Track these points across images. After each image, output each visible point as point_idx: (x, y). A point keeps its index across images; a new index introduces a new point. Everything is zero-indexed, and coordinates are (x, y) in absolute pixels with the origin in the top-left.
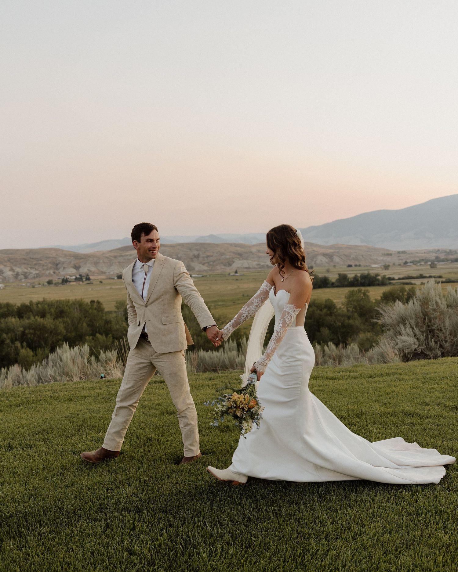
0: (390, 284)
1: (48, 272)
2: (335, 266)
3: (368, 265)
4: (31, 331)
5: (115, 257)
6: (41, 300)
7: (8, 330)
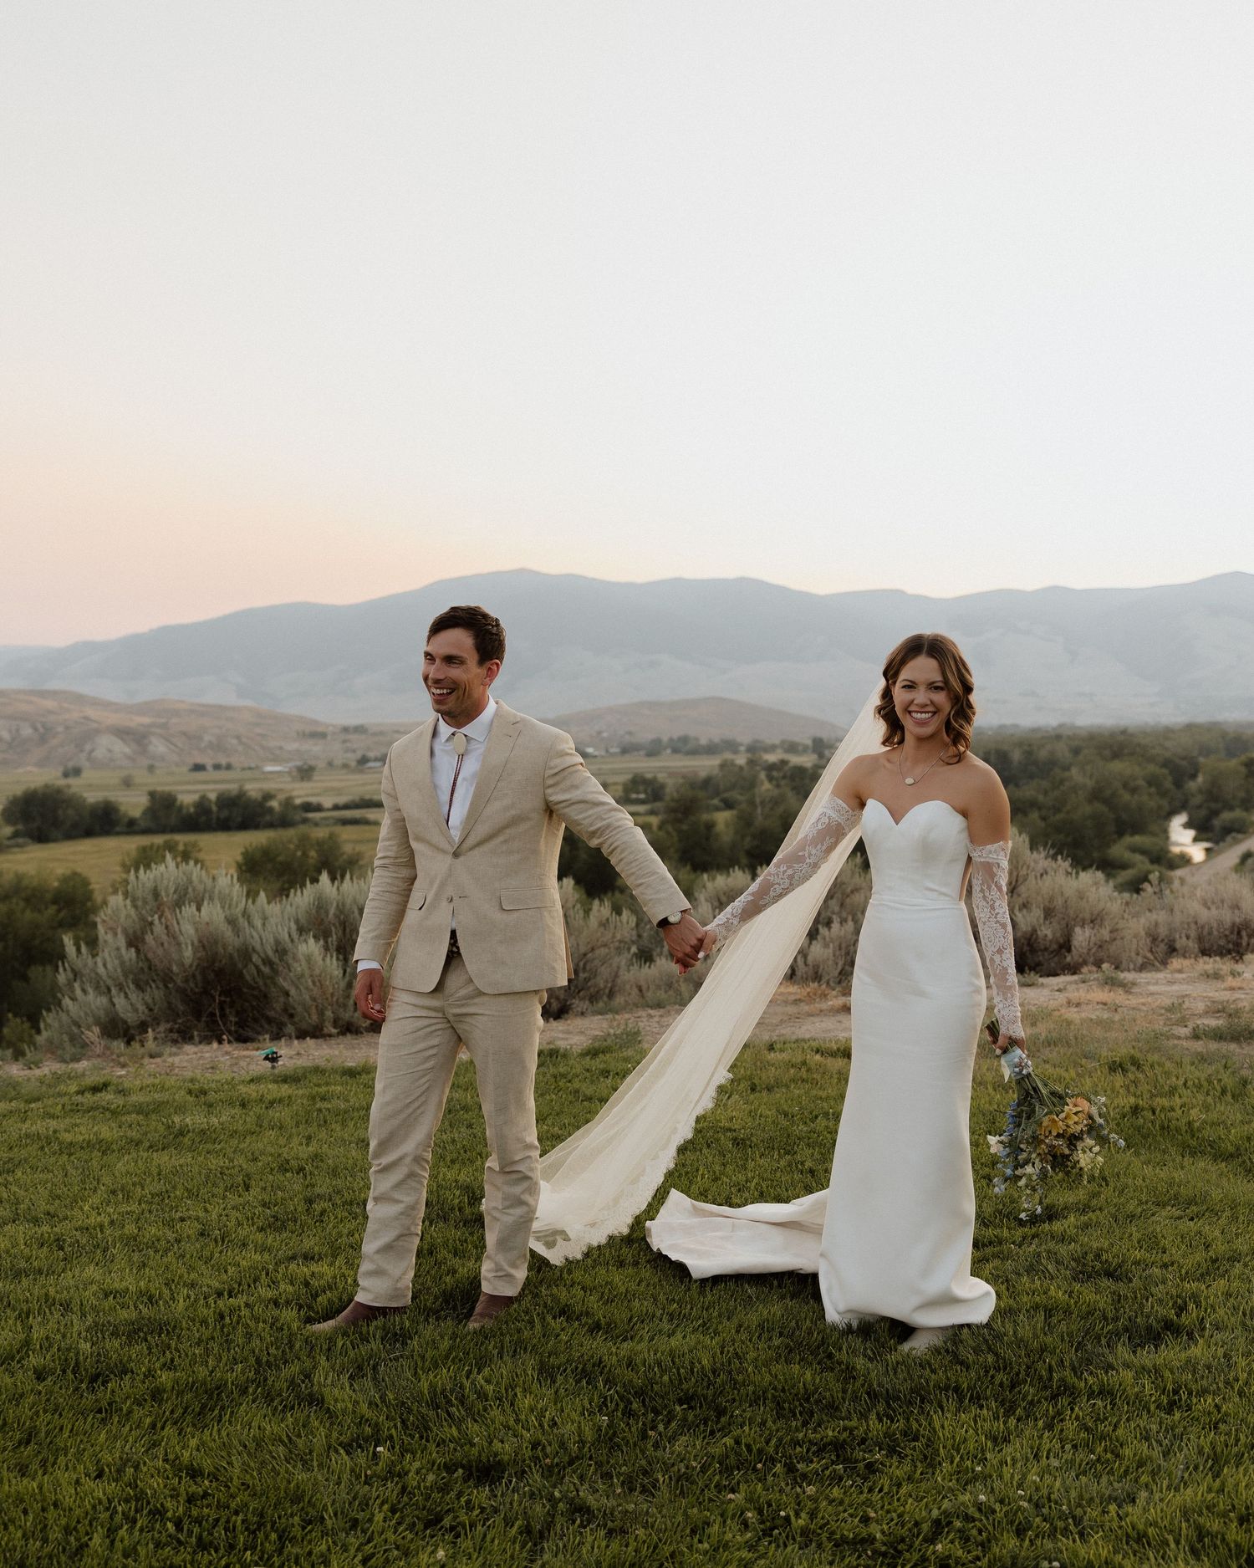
0: (305, 821)
2: (151, 768)
3: (253, 765)
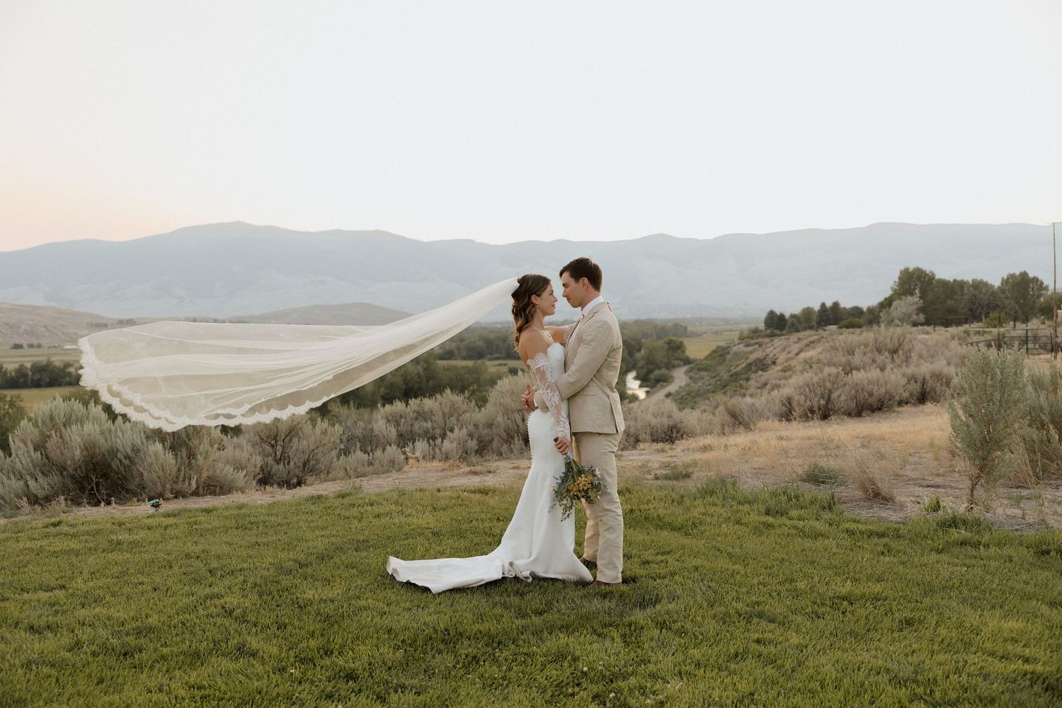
3: (56, 345)
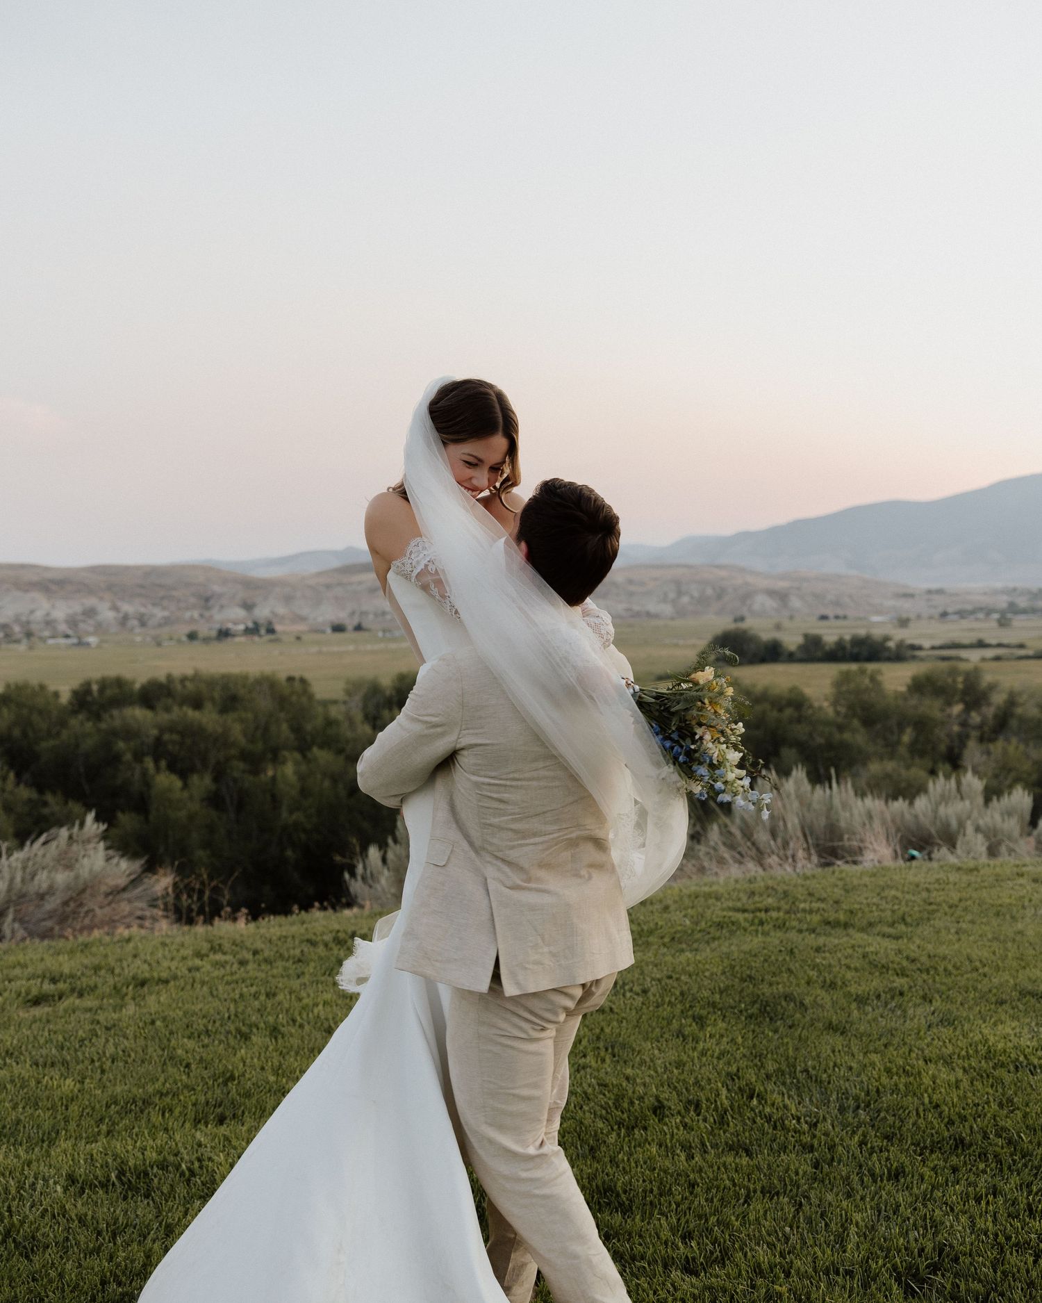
0: (914, 658)
1: (188, 615)
2: (791, 618)
3: (862, 616)
4: (175, 737)
5: (328, 586)
6: (190, 672)
7: (129, 733)
